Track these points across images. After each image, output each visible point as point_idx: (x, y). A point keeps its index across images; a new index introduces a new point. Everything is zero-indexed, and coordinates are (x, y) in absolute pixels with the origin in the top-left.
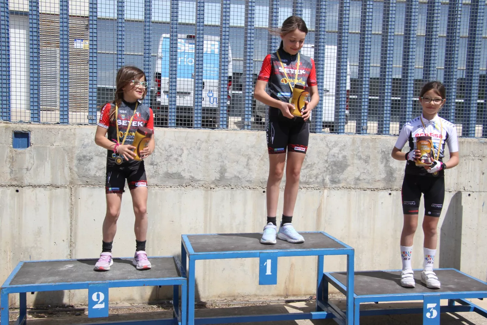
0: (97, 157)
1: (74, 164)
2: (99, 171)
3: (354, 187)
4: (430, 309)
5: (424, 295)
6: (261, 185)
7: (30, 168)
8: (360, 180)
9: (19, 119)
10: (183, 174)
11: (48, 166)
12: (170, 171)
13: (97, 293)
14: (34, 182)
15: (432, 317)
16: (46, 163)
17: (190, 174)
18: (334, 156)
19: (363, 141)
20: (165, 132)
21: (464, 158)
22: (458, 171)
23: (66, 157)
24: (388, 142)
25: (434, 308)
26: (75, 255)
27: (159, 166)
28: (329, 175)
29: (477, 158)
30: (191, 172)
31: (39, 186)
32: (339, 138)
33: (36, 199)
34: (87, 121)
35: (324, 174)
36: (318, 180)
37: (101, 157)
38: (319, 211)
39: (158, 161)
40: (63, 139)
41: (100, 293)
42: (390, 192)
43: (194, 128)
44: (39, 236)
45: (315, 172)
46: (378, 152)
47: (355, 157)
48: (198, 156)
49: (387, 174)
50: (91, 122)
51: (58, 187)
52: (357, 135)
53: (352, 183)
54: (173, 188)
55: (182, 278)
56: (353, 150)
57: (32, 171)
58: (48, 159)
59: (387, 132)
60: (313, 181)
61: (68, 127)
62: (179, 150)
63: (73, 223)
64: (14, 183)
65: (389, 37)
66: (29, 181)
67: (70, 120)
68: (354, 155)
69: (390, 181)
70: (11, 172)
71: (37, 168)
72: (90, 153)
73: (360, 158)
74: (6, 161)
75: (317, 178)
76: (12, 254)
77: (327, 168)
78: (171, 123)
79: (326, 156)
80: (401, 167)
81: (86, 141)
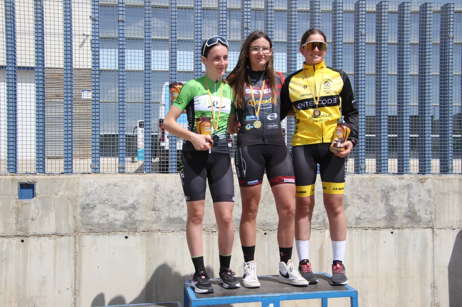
0: (101, 205)
1: (78, 213)
2: (102, 218)
3: (355, 227)
6: (262, 227)
7: (35, 218)
8: (361, 219)
9: (25, 171)
11: (52, 215)
12: (172, 216)
14: (39, 232)
16: (51, 212)
19: (361, 180)
20: (166, 178)
23: (70, 206)
24: (387, 180)
26: (80, 303)
27: (161, 211)
31: (44, 236)
33: (41, 248)
34: (90, 170)
36: (319, 220)
37: (104, 204)
38: (321, 252)
39: (160, 207)
40: (67, 189)
42: (392, 230)
44: (44, 285)
46: (378, 191)
47: (355, 196)
49: (388, 213)
50: (94, 170)
51: (63, 236)
52: (356, 174)
53: (353, 223)
54: (175, 233)
56: (352, 190)
57: (37, 221)
58: (52, 209)
59: (386, 171)
60: (314, 222)
61: (72, 176)
62: (180, 195)
63: (77, 271)
64: (19, 234)
65: (383, 80)
66: (35, 231)
67: (74, 170)
68: (354, 194)
69: (391, 219)
70: (17, 222)
71: (42, 217)
72: (93, 201)
73: (360, 198)
74: (12, 212)
75: (317, 219)
76: (16, 304)
78: (172, 169)
80: (401, 205)
81: (89, 190)
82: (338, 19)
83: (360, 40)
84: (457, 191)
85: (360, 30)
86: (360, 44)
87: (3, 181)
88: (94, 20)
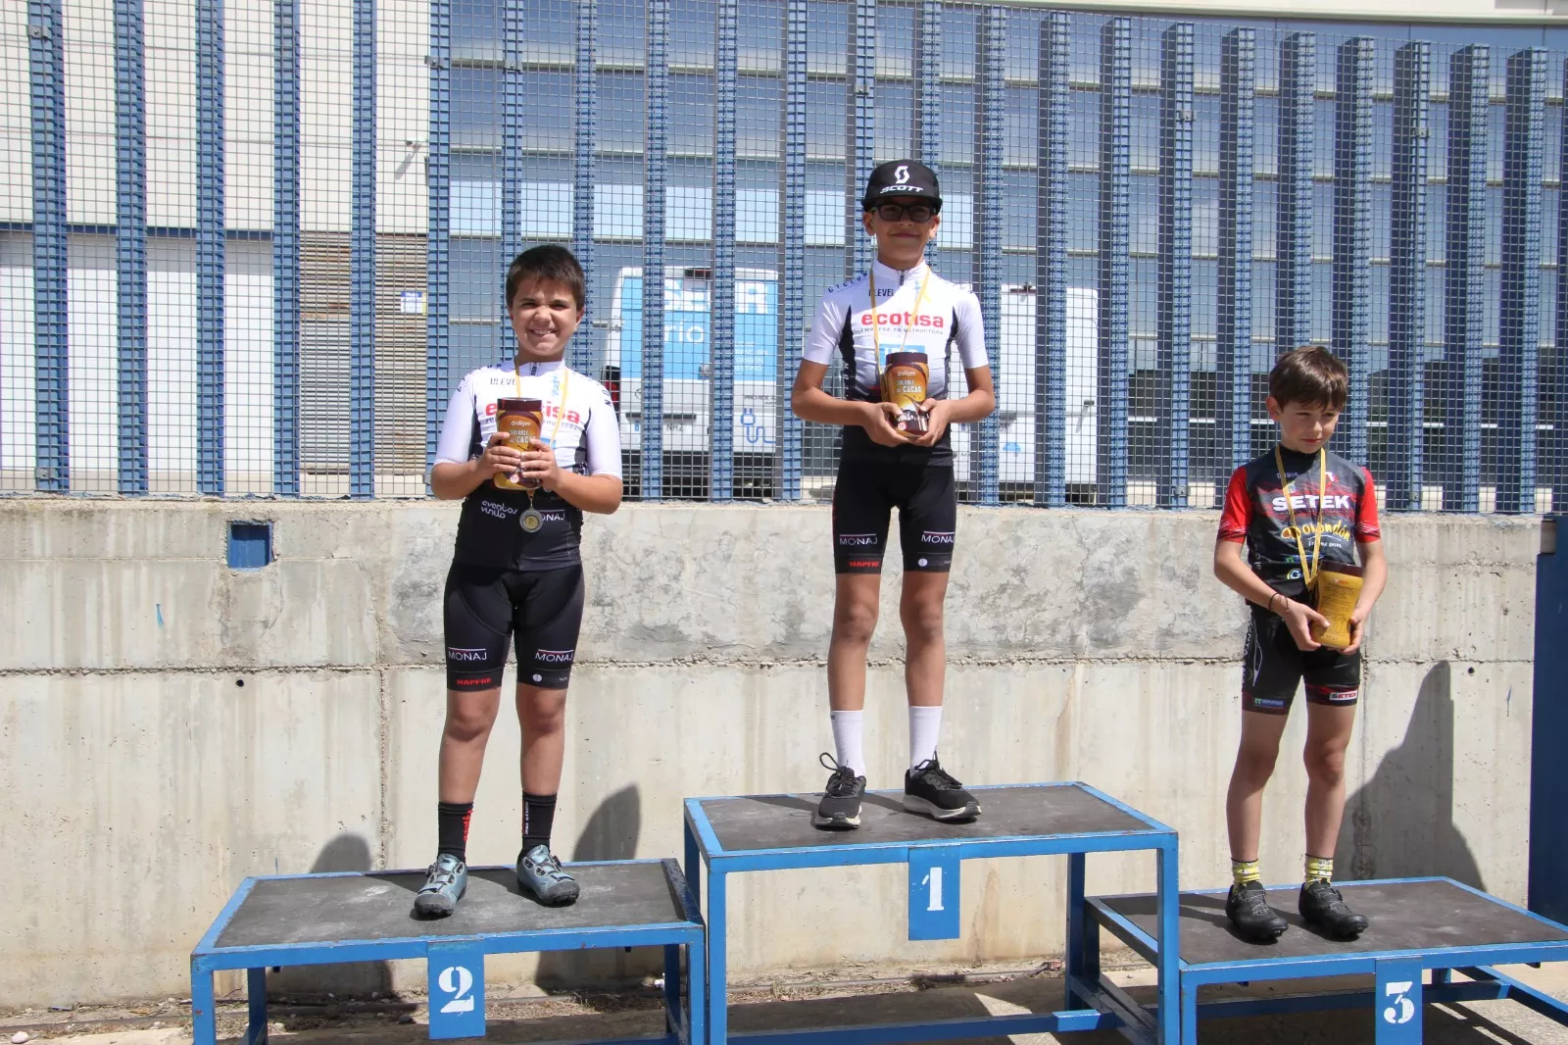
1: (389, 607)
3: (1157, 656)
4: (1395, 996)
5: (1378, 957)
7: (271, 619)
8: (1173, 635)
9: (244, 489)
10: (684, 628)
11: (319, 614)
12: (649, 621)
13: (451, 969)
14: (282, 660)
15: (1401, 1021)
16: (314, 605)
17: (704, 629)
18: (1100, 569)
19: (1177, 527)
20: (632, 513)
21: (1454, 571)
22: (1439, 606)
23: (368, 590)
25: (1406, 995)
26: (396, 855)
27: (619, 607)
28: (1089, 623)
29: (1488, 569)
30: (706, 623)
31: (297, 669)
32: (1111, 520)
33: (290, 702)
34: (422, 490)
35: (1075, 622)
36: (1059, 638)
38: (1062, 724)
39: (615, 594)
40: (360, 541)
41: (459, 969)
43: (712, 500)
45: (1048, 616)
47: (1159, 572)
48: (725, 577)
51: (347, 671)
52: (1161, 510)
53: (1153, 643)
54: (657, 668)
55: (688, 924)
56: (1152, 554)
57: (277, 629)
58: (319, 595)
60: (1045, 641)
61: (372, 505)
62: (672, 563)
63: (388, 770)
64: (232, 662)
66: (271, 657)
67: (377, 489)
68: (1155, 566)
70: (225, 633)
71: (291, 619)
72: (430, 575)
73: (1172, 575)
74: (210, 603)
75: (1054, 632)
76: (228, 854)
77: (1082, 605)
78: (648, 489)
79: (1078, 570)
81: (420, 544)
82: (1117, 74)
83: (1178, 136)
84: (1433, 558)
85: (1179, 107)
86: (1178, 146)
87: (185, 517)
88: (436, 67)
